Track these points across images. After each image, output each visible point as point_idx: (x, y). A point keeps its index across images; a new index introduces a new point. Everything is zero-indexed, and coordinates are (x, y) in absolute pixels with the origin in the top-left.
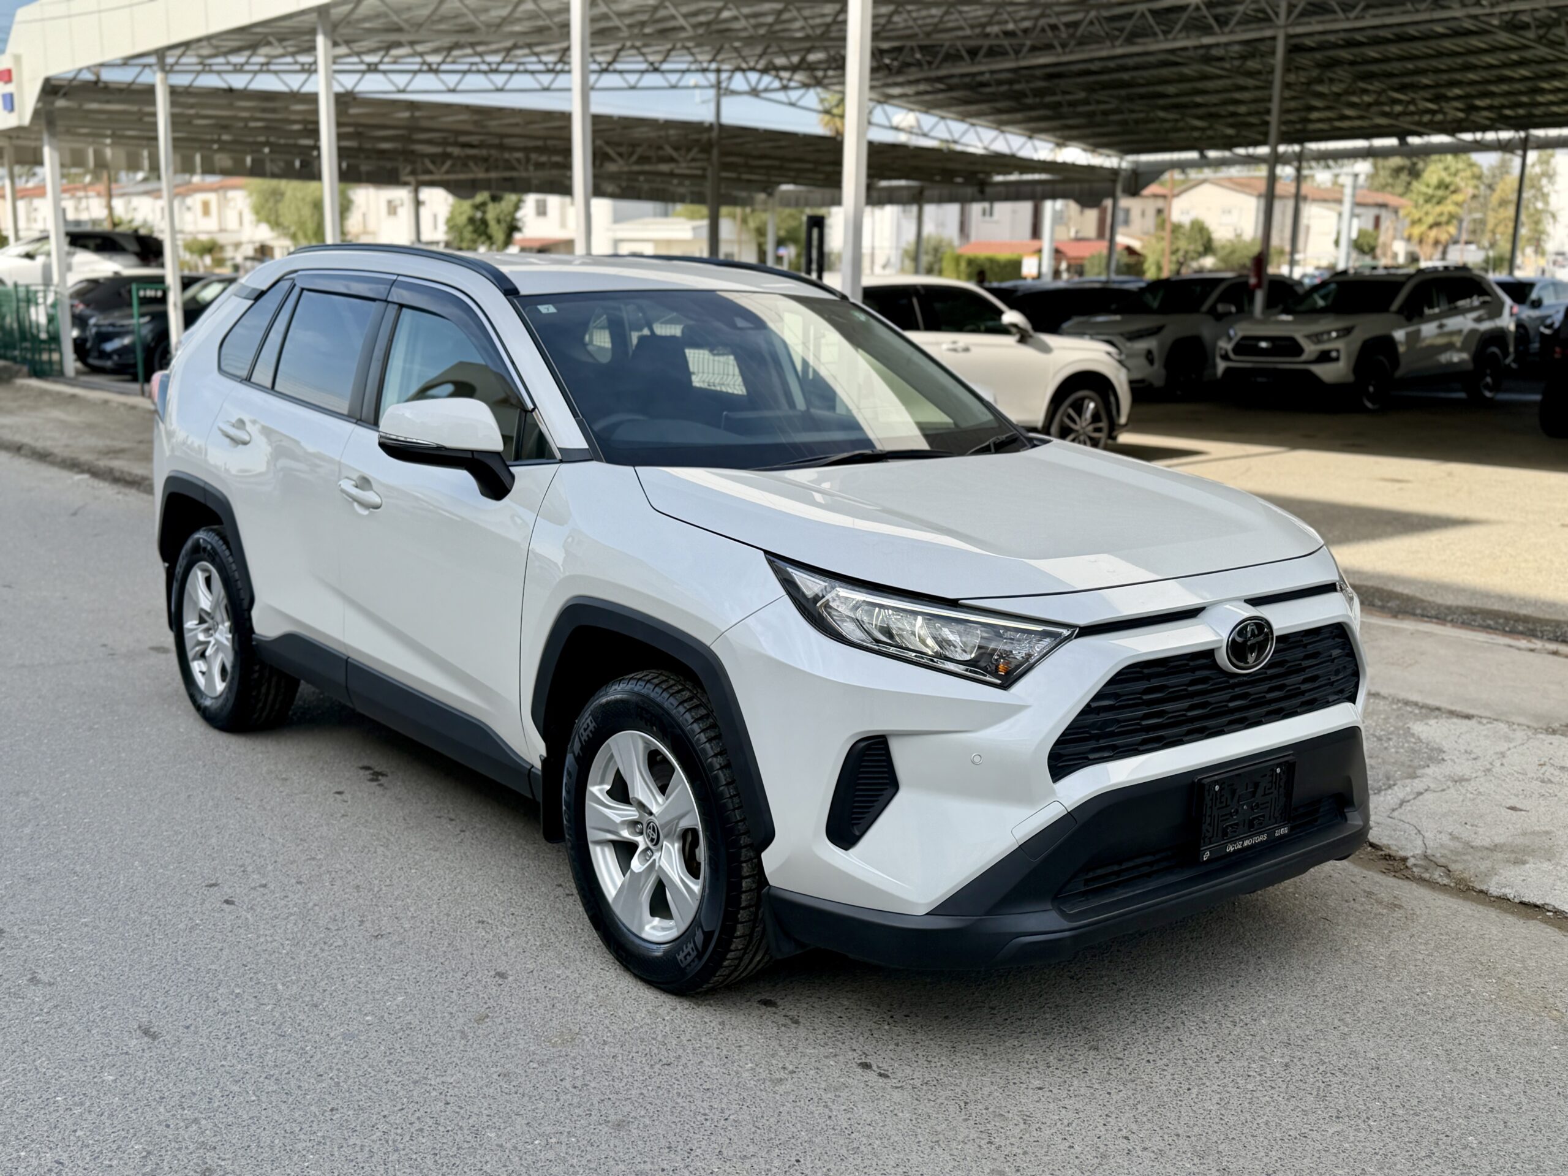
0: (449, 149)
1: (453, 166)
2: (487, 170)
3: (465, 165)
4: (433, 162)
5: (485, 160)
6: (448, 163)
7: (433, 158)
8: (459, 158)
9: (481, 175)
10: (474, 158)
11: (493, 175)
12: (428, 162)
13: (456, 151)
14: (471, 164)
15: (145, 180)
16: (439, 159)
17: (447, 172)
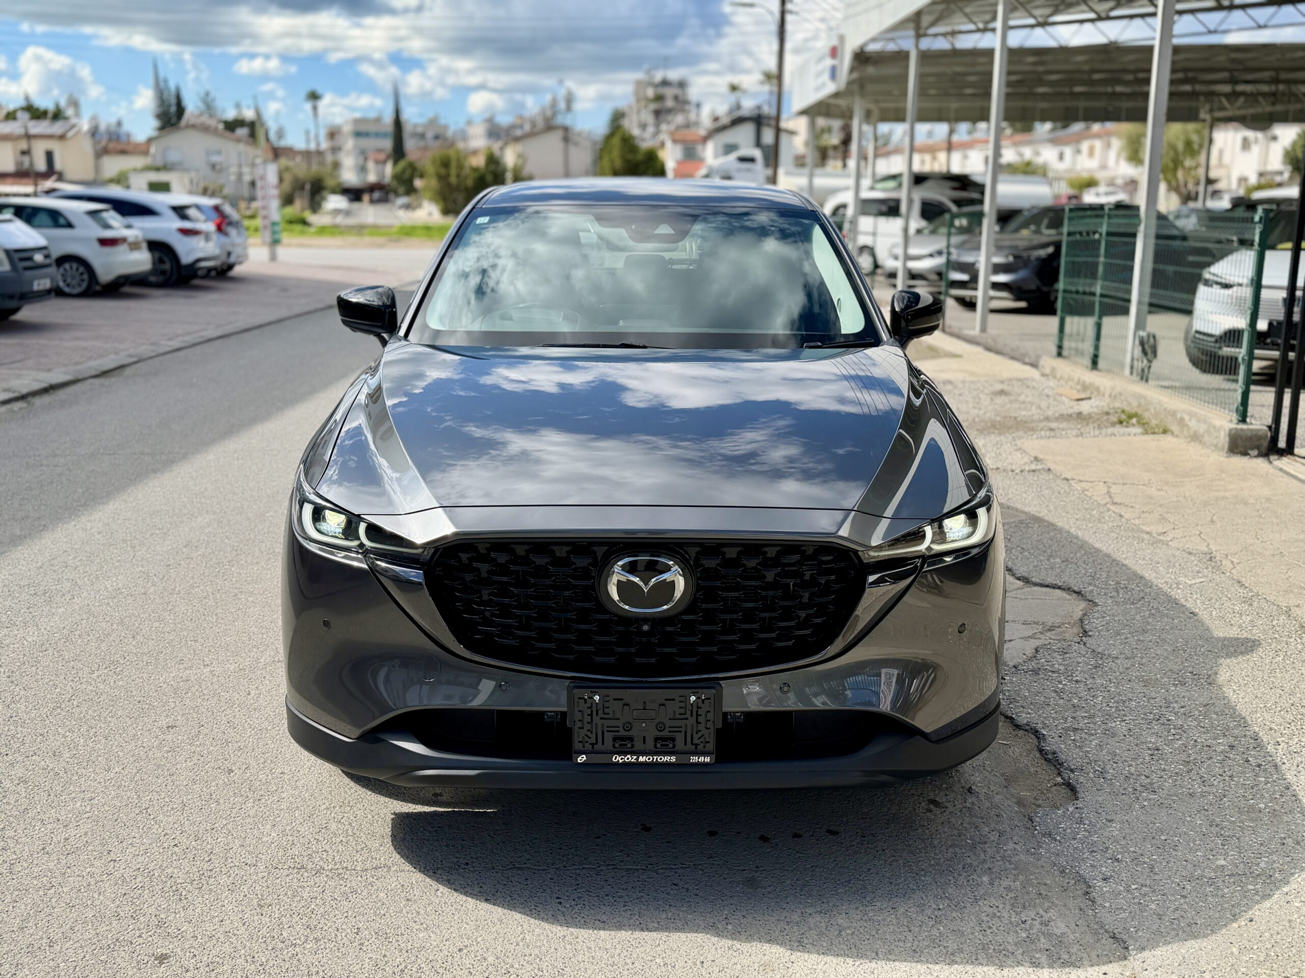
0: (1241, 88)
1: (1246, 102)
2: (1274, 104)
3: (1257, 102)
4: (1228, 100)
5: (1274, 94)
6: (1241, 100)
7: (1228, 96)
8: (1252, 94)
9: (1268, 109)
10: (1264, 95)
11: (1279, 108)
12: (1224, 100)
13: (1248, 88)
14: (1261, 99)
15: (1053, 130)
16: (1233, 96)
17: (1240, 108)
